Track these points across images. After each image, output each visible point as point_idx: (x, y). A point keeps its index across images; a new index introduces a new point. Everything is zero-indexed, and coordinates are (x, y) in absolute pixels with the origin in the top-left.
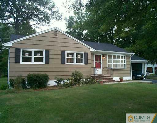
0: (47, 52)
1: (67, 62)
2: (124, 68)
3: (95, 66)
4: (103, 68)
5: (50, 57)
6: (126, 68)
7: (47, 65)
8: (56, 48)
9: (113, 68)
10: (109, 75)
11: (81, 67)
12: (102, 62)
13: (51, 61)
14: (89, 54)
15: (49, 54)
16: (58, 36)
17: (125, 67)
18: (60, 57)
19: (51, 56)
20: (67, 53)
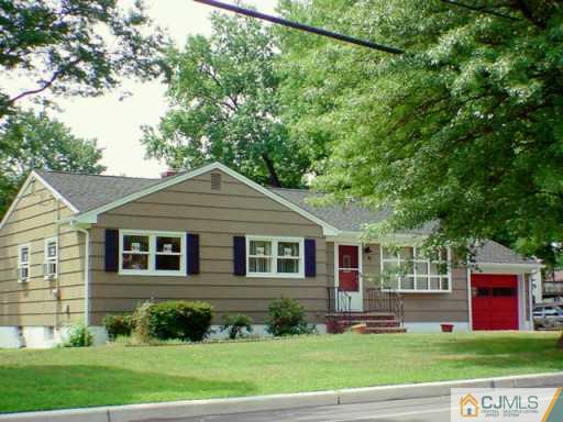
0: (193, 240)
1: (251, 270)
2: (441, 291)
3: (337, 284)
4: (367, 290)
5: (202, 255)
6: (450, 290)
7: (194, 280)
8: (217, 227)
9: (399, 290)
10: (387, 314)
11: (294, 285)
12: (360, 270)
13: (203, 266)
14: (320, 246)
15: (198, 246)
16: (224, 188)
17: (446, 287)
18: (230, 254)
19: (203, 253)
20: (252, 243)
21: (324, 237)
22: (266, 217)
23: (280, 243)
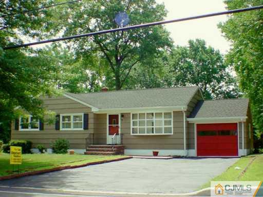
5: (44, 123)
12: (119, 125)
14: (91, 116)
17: (169, 132)
20: (63, 117)
21: (93, 112)
22: (68, 106)
23: (74, 116)
